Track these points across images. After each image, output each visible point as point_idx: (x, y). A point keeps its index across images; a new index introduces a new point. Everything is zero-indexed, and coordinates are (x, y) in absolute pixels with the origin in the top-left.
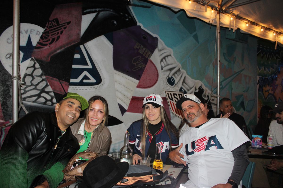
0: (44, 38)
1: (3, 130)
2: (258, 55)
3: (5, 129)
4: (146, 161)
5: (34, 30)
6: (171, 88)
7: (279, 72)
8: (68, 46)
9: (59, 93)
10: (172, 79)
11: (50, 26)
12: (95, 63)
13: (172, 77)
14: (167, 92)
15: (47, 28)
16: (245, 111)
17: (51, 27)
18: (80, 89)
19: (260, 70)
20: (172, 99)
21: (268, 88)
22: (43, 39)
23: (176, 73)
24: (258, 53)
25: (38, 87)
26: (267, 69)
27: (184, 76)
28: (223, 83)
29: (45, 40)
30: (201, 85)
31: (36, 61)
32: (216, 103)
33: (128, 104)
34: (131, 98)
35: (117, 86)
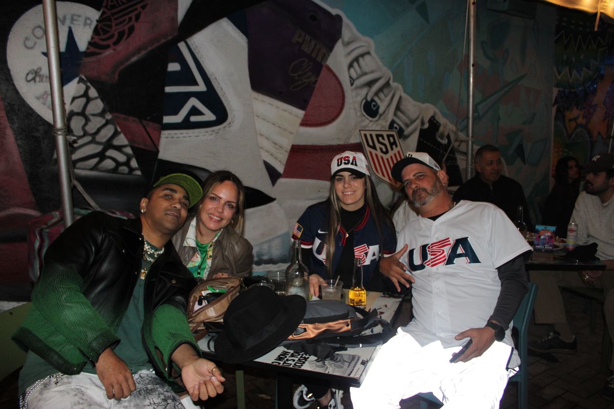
0: (101, 33)
1: (44, 234)
2: (557, 42)
3: (48, 233)
4: (333, 289)
5: (79, 16)
6: (371, 124)
7: (602, 77)
8: (154, 46)
9: (142, 147)
10: (373, 103)
11: (112, 4)
12: (212, 80)
13: (373, 100)
14: (363, 133)
15: (106, 10)
16: (525, 164)
17: (113, 7)
18: (184, 135)
19: (559, 74)
20: (374, 147)
21: (575, 112)
22: (100, 35)
23: (381, 90)
24: (556, 38)
25: (99, 138)
26: (574, 72)
27: (399, 96)
28: (480, 107)
29: (103, 37)
30: (435, 114)
31: (89, 84)
32: (465, 150)
33: (284, 161)
34: (289, 148)
35: (261, 126)
